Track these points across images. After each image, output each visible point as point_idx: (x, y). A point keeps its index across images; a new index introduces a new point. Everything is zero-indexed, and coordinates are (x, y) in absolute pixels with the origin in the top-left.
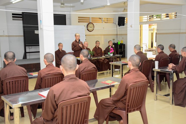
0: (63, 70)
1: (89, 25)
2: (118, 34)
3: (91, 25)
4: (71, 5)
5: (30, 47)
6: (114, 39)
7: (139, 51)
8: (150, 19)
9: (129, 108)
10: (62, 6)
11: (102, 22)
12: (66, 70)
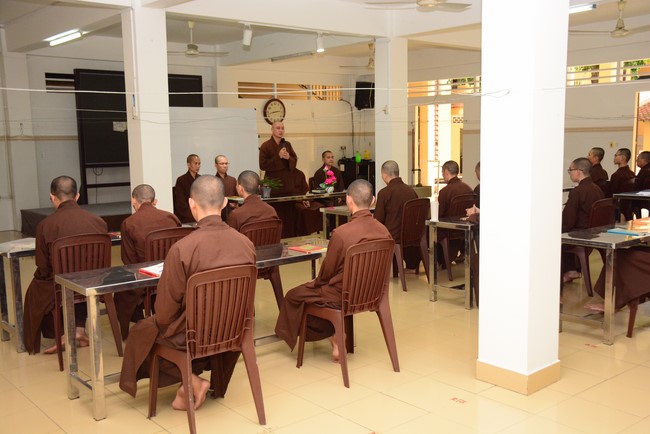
0: (195, 208)
1: (269, 106)
2: (356, 131)
3: (274, 107)
4: (218, 48)
5: (99, 170)
6: (343, 145)
7: (394, 177)
8: (454, 88)
9: (349, 301)
10: (192, 52)
11: (309, 98)
12: (203, 207)
